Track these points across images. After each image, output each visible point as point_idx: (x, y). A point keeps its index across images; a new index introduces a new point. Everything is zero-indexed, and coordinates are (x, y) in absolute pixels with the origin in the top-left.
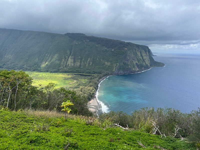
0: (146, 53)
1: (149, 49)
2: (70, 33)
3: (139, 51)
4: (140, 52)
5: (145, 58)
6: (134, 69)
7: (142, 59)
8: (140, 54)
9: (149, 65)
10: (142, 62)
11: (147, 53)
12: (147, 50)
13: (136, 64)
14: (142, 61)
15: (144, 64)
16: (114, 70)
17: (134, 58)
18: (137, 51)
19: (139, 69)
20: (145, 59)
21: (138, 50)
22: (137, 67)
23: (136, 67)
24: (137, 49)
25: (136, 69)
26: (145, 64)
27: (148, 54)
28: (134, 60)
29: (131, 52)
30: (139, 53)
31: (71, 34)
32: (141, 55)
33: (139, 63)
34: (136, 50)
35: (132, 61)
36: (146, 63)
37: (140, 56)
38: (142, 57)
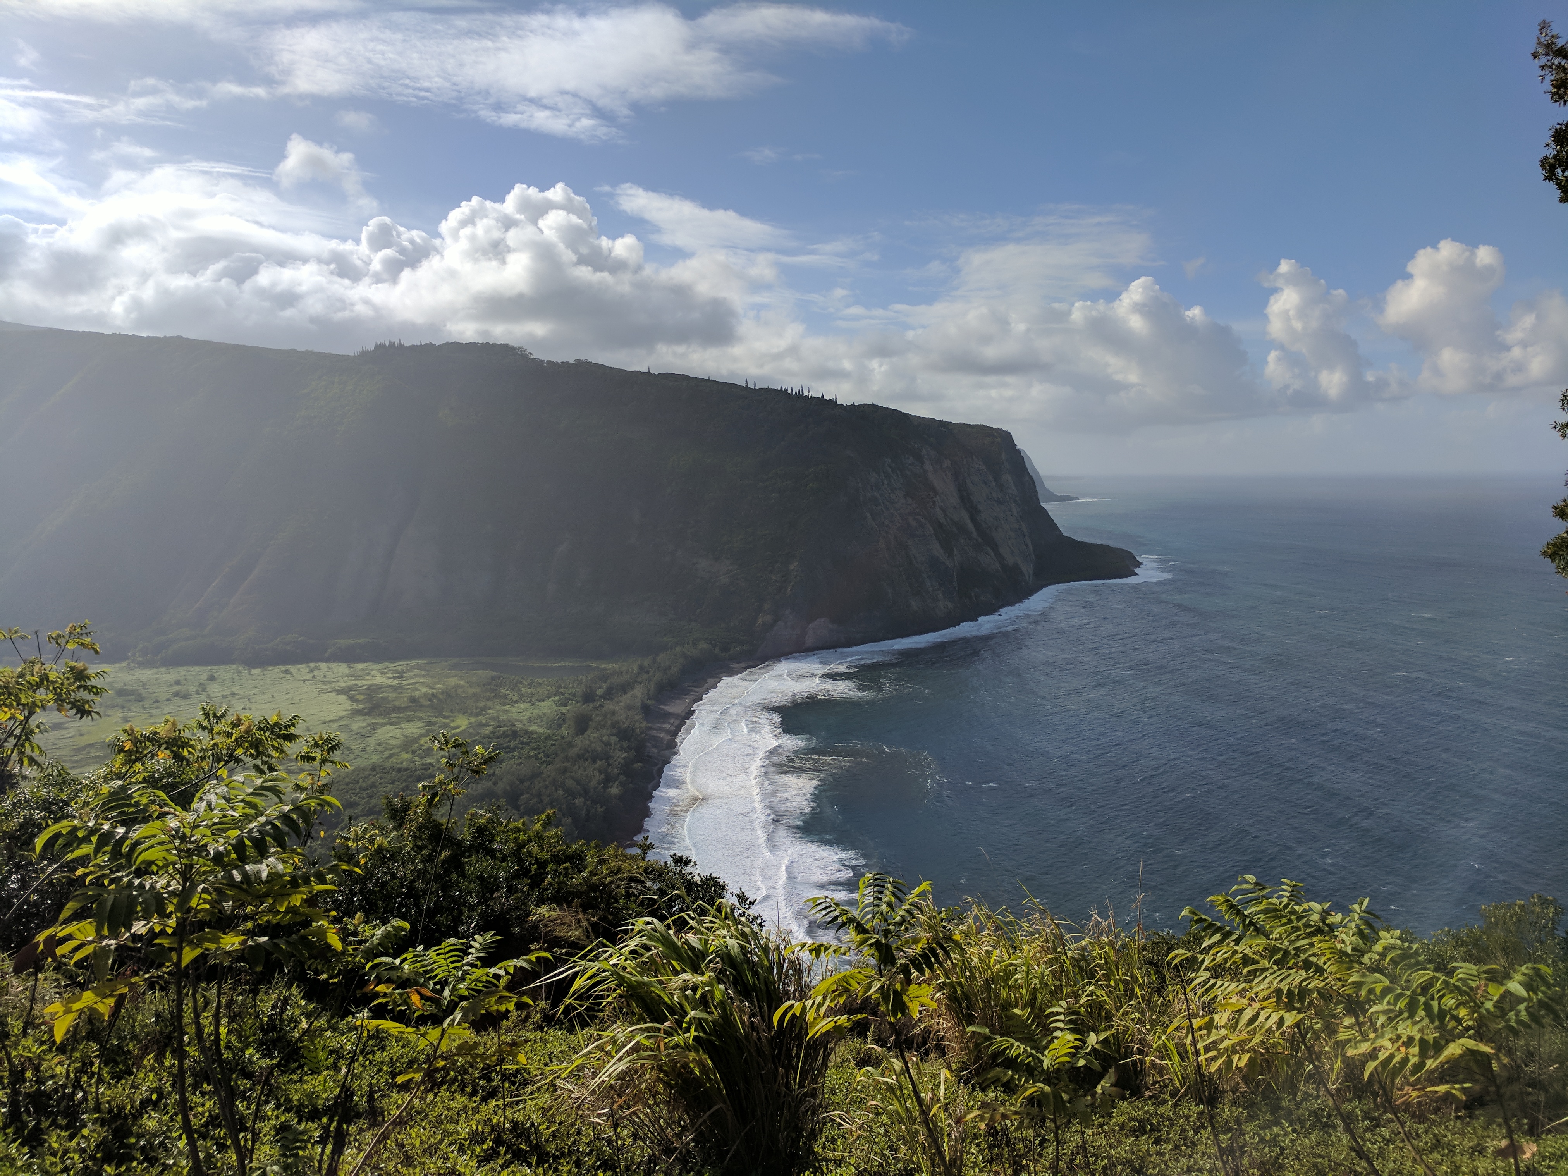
0: (998, 479)
1: (1020, 453)
2: (401, 346)
3: (948, 463)
4: (956, 476)
5: (989, 514)
6: (915, 605)
7: (970, 526)
9: (1028, 569)
11: (1007, 477)
12: (1004, 458)
16: (768, 619)
17: (914, 524)
18: (928, 466)
19: (951, 600)
21: (938, 461)
22: (942, 585)
24: (932, 454)
25: (935, 600)
27: (1013, 490)
28: (913, 535)
29: (888, 476)
30: (949, 479)
31: (413, 347)
32: (965, 498)
33: (950, 552)
35: (903, 545)
36: (1006, 551)
38: (973, 512)
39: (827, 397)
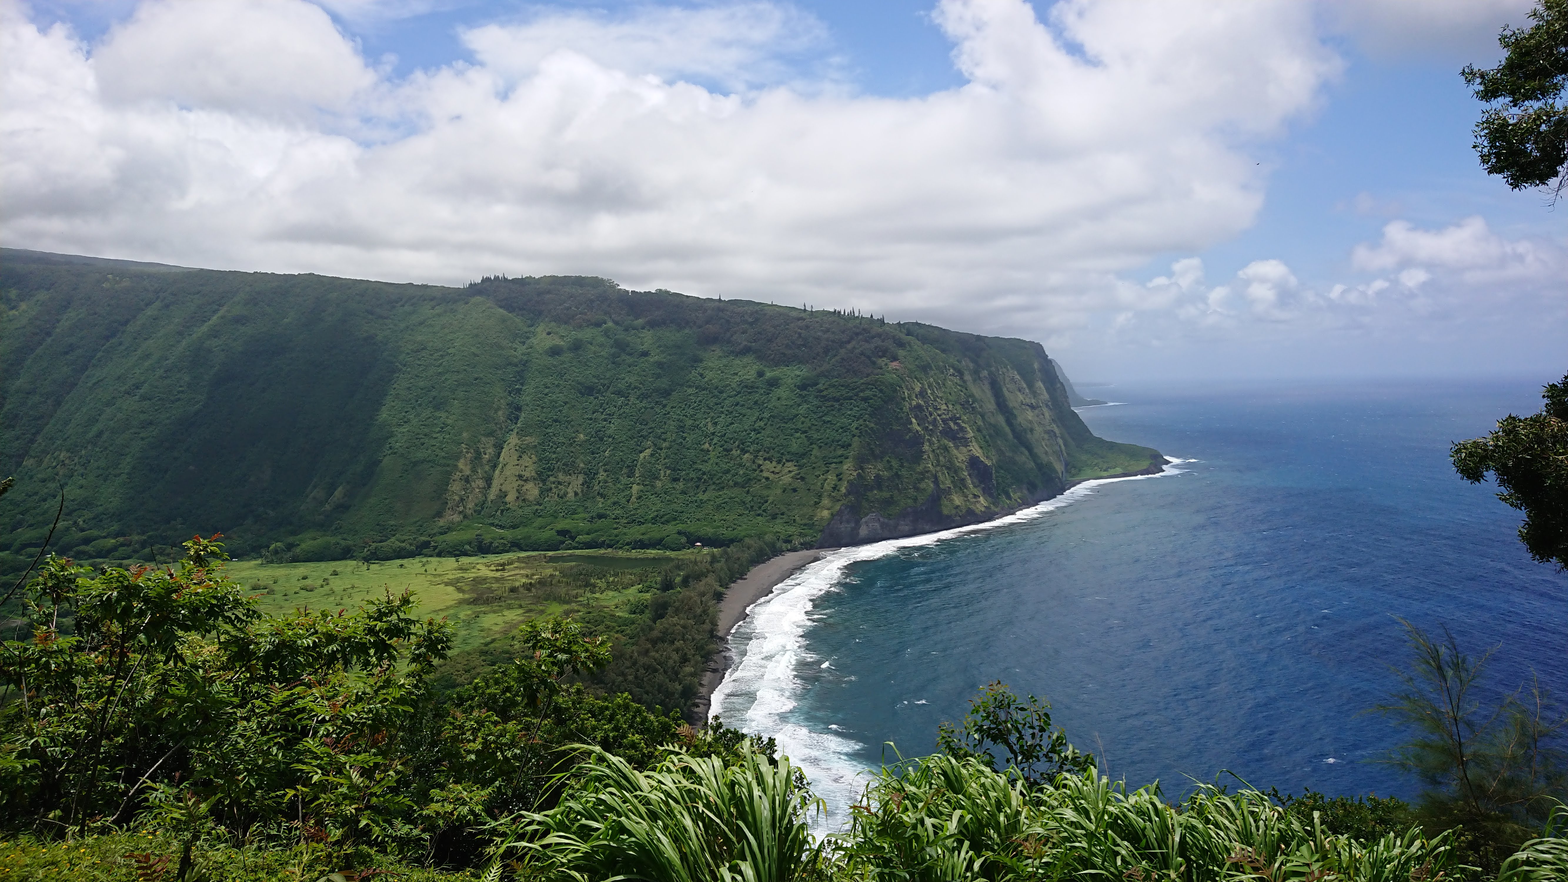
1: (1050, 361)
2: (505, 279)
3: (985, 373)
6: (957, 500)
7: (1007, 429)
8: (989, 393)
9: (1059, 467)
10: (1013, 449)
11: (1040, 384)
12: (1036, 367)
13: (974, 462)
14: (1007, 439)
15: (1023, 458)
17: (954, 426)
19: (990, 496)
20: (1032, 430)
21: (977, 373)
22: (981, 482)
23: (971, 482)
24: (971, 366)
25: (975, 495)
26: (1030, 464)
27: (1046, 396)
30: (987, 387)
31: (515, 281)
32: (1001, 405)
33: (988, 455)
34: (961, 373)
35: (945, 447)
36: (1039, 451)
37: (993, 406)
38: (1009, 416)
39: (875, 318)
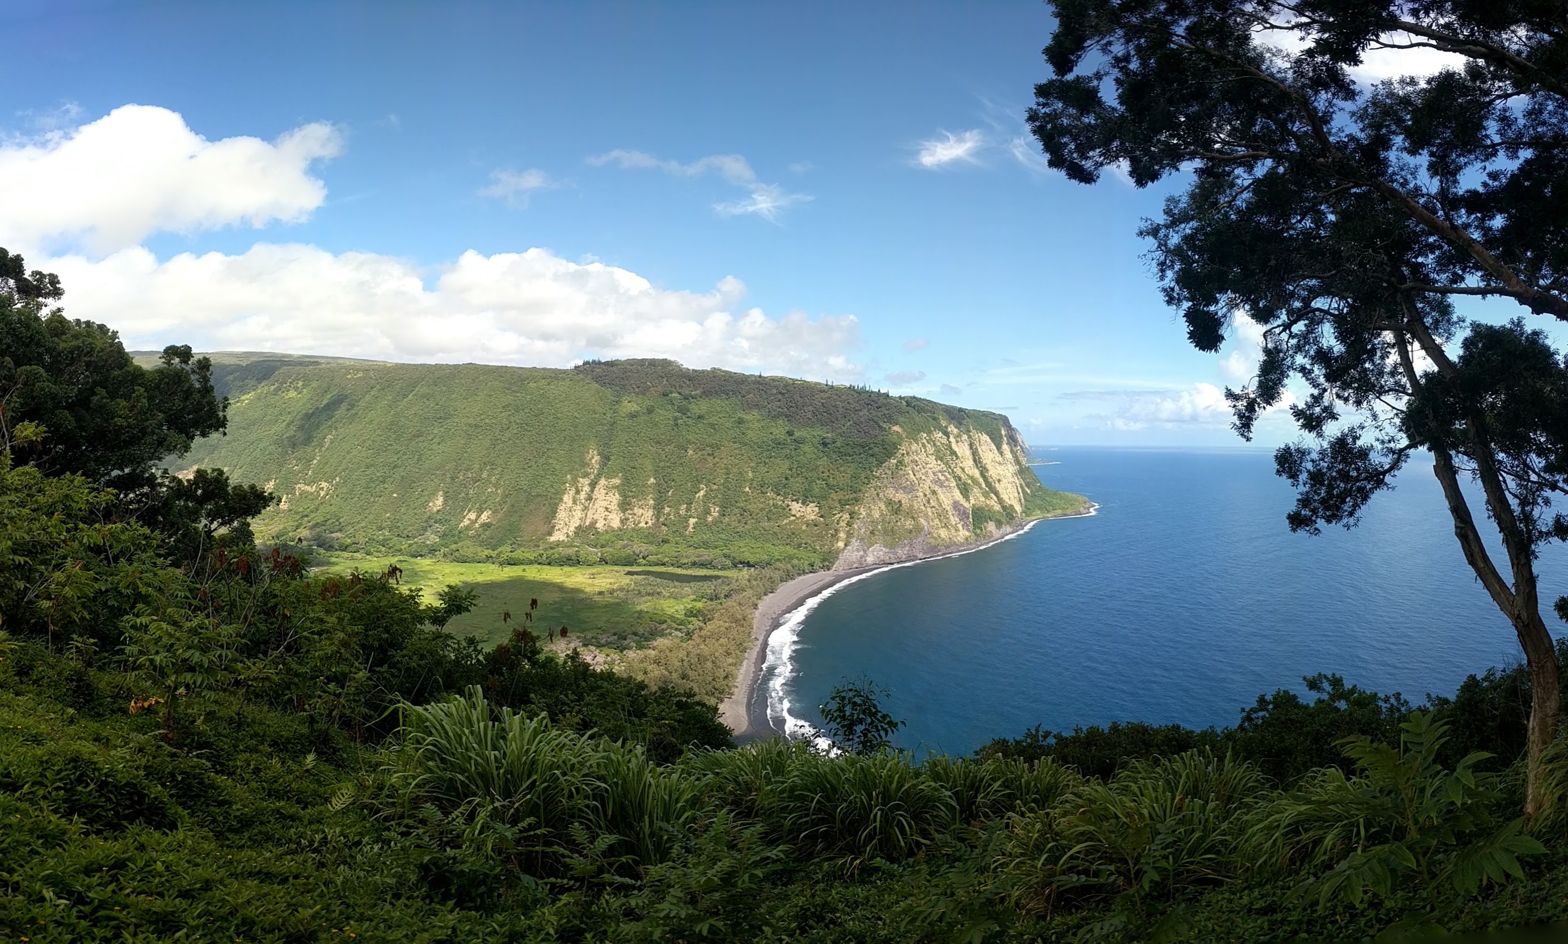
0: (999, 448)
3: (965, 437)
4: (971, 445)
5: (993, 472)
6: (943, 533)
7: (981, 480)
8: (968, 453)
9: (1018, 508)
10: (986, 495)
12: (1003, 432)
13: (956, 505)
14: (981, 488)
15: (993, 503)
16: (841, 544)
17: (942, 478)
18: (952, 439)
19: (968, 530)
20: (999, 481)
21: (959, 436)
22: (962, 520)
23: (954, 520)
24: (956, 431)
25: (957, 530)
26: (997, 507)
28: (942, 486)
29: (924, 446)
30: (966, 448)
31: (607, 363)
32: (977, 461)
33: (967, 497)
34: (949, 437)
35: (934, 492)
36: (1005, 497)
37: (971, 462)
38: (983, 471)
39: (882, 391)
